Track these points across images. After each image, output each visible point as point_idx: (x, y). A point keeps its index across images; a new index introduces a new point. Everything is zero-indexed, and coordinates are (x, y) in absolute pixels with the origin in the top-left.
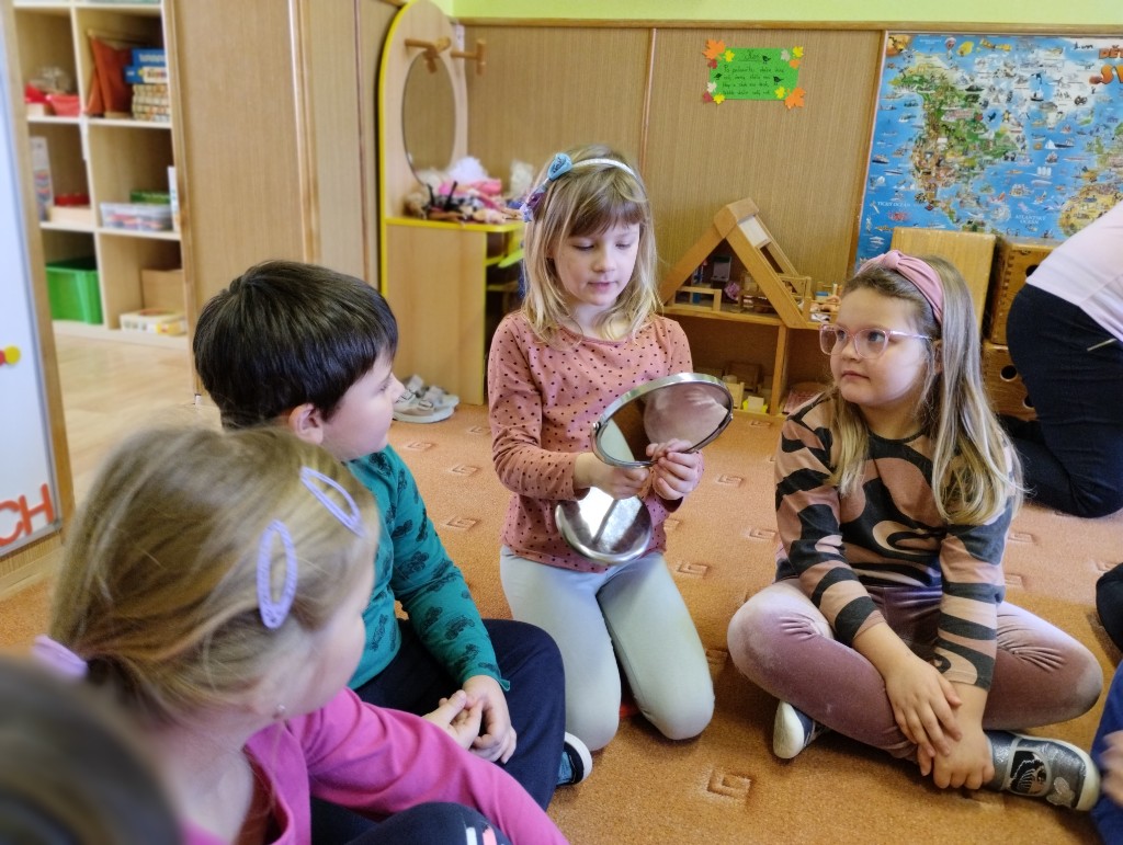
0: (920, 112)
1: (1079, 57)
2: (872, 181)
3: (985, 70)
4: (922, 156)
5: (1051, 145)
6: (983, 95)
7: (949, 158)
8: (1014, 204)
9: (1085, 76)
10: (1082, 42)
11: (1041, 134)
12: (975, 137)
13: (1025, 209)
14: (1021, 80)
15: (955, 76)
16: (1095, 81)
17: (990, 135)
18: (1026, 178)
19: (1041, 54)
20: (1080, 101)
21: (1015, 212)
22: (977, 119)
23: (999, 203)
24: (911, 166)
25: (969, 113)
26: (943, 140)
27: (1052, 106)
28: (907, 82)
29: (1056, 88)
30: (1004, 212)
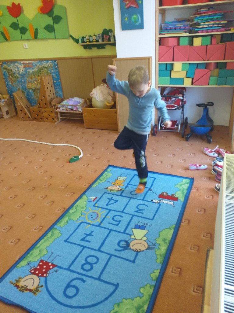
0: (7, 73)
1: (20, 64)
2: (6, 83)
3: (11, 67)
4: (10, 79)
5: (22, 77)
6: (12, 70)
7: (13, 79)
8: (21, 85)
9: (22, 67)
10: (20, 62)
11: (20, 75)
12: (14, 76)
13: (23, 86)
14: (16, 68)
15: (9, 68)
16: (23, 67)
17: (15, 76)
18: (21, 82)
19: (16, 64)
20: (22, 70)
21: (22, 86)
22: (13, 74)
23: (20, 85)
24: (9, 80)
25: (12, 73)
26: (11, 77)
27: (20, 71)
28: (4, 69)
29: (20, 69)
30: (21, 87)
